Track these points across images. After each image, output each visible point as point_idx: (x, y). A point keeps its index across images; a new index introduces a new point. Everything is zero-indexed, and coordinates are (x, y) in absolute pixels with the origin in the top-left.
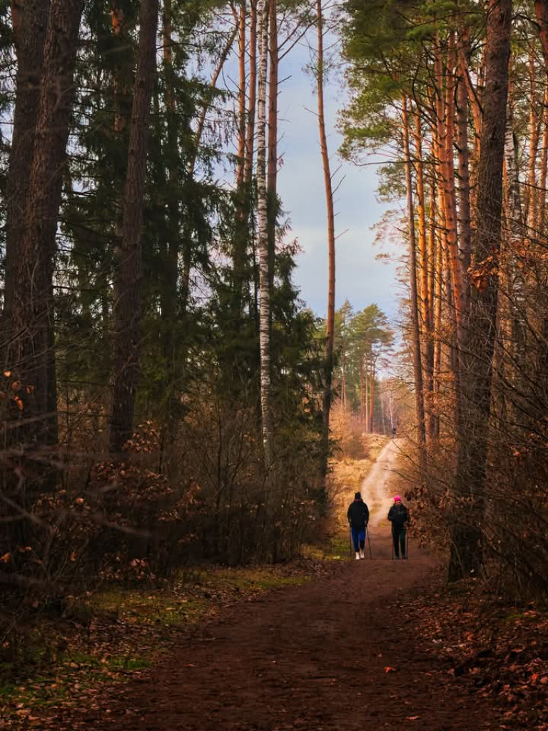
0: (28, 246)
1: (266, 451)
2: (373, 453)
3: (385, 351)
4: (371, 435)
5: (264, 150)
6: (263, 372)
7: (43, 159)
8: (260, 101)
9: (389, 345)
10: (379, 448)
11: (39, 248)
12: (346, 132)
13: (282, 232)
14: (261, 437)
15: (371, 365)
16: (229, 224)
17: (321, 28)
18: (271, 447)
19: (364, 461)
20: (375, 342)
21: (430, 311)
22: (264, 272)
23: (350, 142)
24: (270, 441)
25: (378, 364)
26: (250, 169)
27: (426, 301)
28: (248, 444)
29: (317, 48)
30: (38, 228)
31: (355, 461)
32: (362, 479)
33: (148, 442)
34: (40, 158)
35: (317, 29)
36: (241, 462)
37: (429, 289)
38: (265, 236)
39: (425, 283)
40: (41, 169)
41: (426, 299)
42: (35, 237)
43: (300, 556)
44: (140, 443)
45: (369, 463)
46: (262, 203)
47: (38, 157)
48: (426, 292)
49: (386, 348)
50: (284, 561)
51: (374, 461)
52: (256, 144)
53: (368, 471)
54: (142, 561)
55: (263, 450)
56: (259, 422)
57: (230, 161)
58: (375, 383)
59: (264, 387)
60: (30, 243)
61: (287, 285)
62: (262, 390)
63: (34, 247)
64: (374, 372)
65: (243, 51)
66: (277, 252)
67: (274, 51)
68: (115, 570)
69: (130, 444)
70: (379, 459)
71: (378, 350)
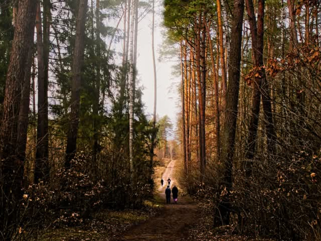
0: (14, 57)
1: (131, 164)
2: (166, 165)
3: (170, 131)
4: (165, 159)
5: (132, 50)
6: (131, 134)
7: (22, 11)
8: (131, 32)
9: (171, 129)
10: (168, 163)
11: (19, 58)
12: (160, 53)
13: (138, 82)
14: (129, 159)
15: (165, 135)
16: (119, 78)
17: (154, 14)
18: (133, 163)
19: (163, 167)
20: (167, 128)
21: (188, 116)
22: (132, 96)
23: (162, 56)
24: (133, 160)
25: (168, 135)
26: (127, 58)
27: (187, 112)
28: (125, 161)
29: (152, 20)
30: (19, 47)
31: (160, 168)
32: (162, 174)
33: (81, 160)
34: (21, 11)
35: (152, 14)
36: (122, 168)
37: (188, 108)
38: (132, 82)
39: (187, 106)
40: (21, 16)
41: (187, 111)
42: (17, 52)
43: (144, 206)
44: (77, 160)
45: (165, 168)
46: (131, 70)
47: (20, 10)
48: (187, 109)
49: (170, 130)
50: (138, 209)
51: (166, 167)
52: (129, 48)
53: (165, 171)
54: (77, 214)
55: (130, 163)
56: (129, 153)
57: (119, 55)
58: (166, 141)
59: (131, 139)
60: (15, 55)
61: (140, 101)
62: (130, 140)
63: (16, 57)
64: (166, 138)
65: (125, 21)
66: (136, 89)
67: (137, 19)
68: (64, 217)
69: (73, 161)
70: (168, 167)
71: (167, 130)
